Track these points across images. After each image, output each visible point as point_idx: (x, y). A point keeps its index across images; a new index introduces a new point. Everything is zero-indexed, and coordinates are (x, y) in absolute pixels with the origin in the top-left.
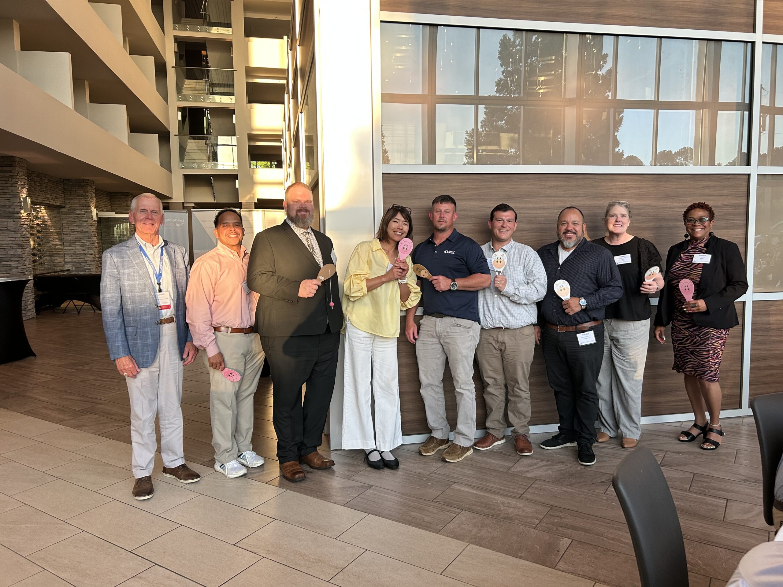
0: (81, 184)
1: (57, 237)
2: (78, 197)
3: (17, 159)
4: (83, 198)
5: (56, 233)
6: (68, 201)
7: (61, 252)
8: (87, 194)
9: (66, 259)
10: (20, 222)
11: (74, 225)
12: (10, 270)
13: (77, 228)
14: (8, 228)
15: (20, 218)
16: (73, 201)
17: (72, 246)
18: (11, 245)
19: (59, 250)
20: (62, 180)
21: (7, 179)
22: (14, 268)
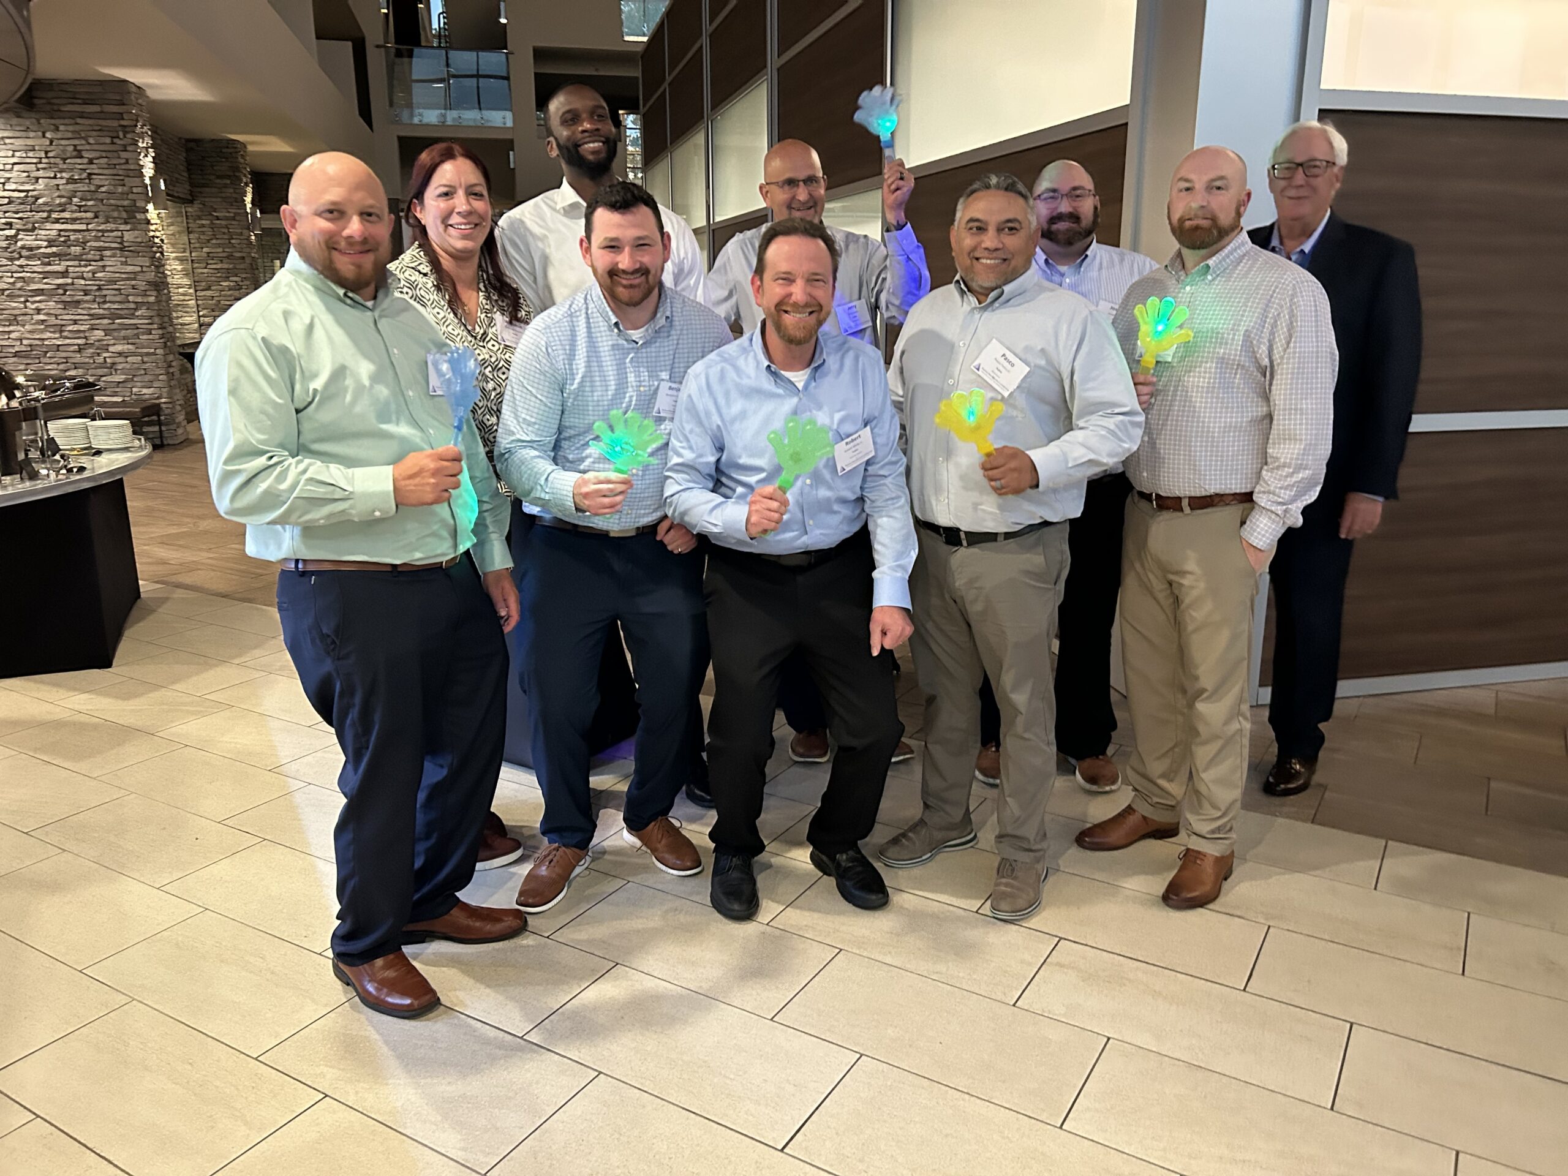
0: (224, 150)
1: (179, 268)
2: (218, 181)
3: (134, 89)
4: (228, 182)
5: (176, 258)
6: (199, 189)
7: (190, 302)
8: (237, 174)
9: (203, 316)
10: (148, 231)
11: (214, 241)
12: (137, 336)
13: (220, 250)
14: (126, 244)
15: (148, 222)
16: (207, 189)
17: (213, 288)
18: (133, 282)
19: (187, 298)
20: (183, 141)
22: (143, 334)
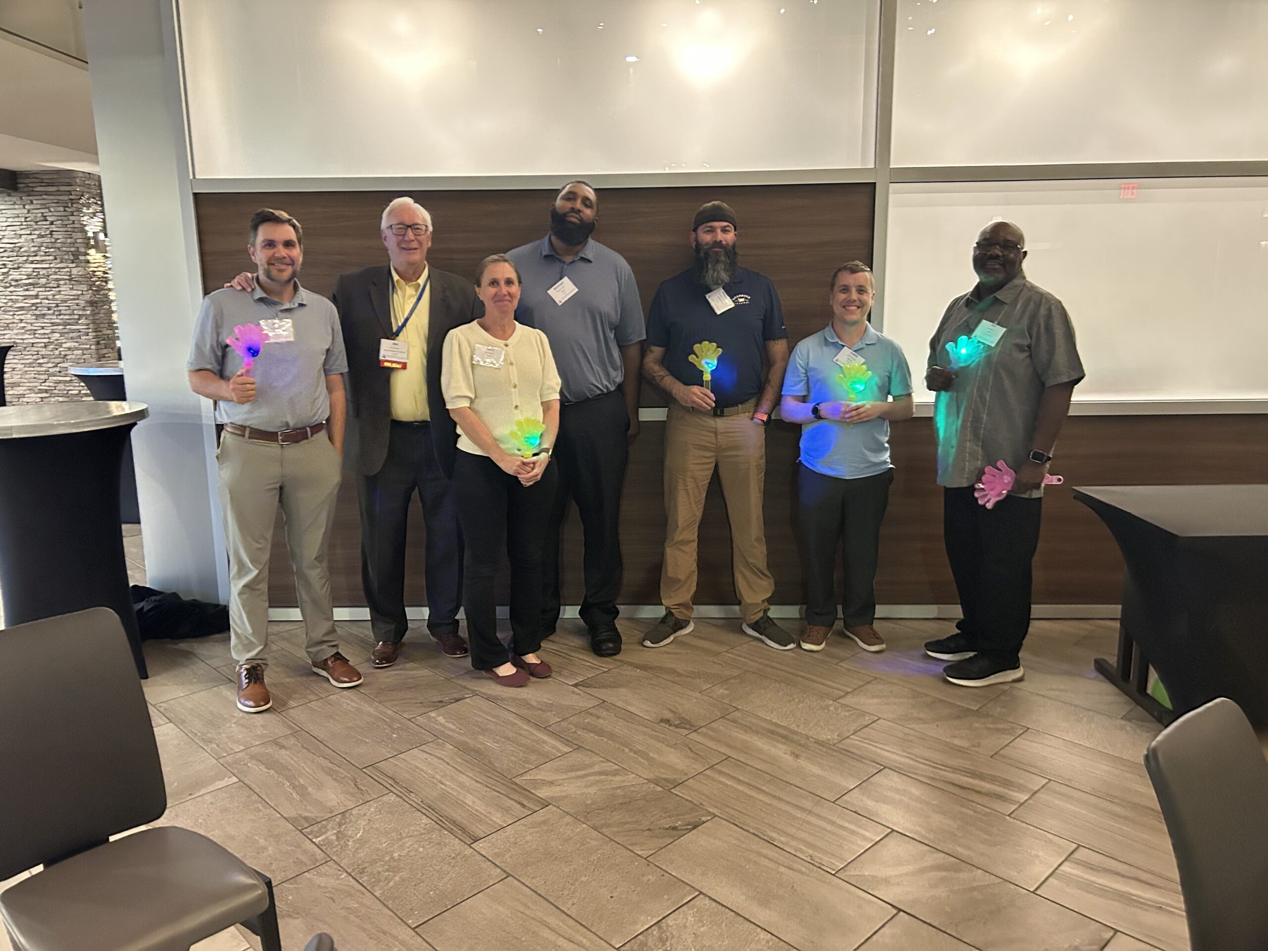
10: (89, 267)
14: (73, 276)
15: (88, 262)
18: (77, 301)
21: (65, 205)
22: (84, 335)
